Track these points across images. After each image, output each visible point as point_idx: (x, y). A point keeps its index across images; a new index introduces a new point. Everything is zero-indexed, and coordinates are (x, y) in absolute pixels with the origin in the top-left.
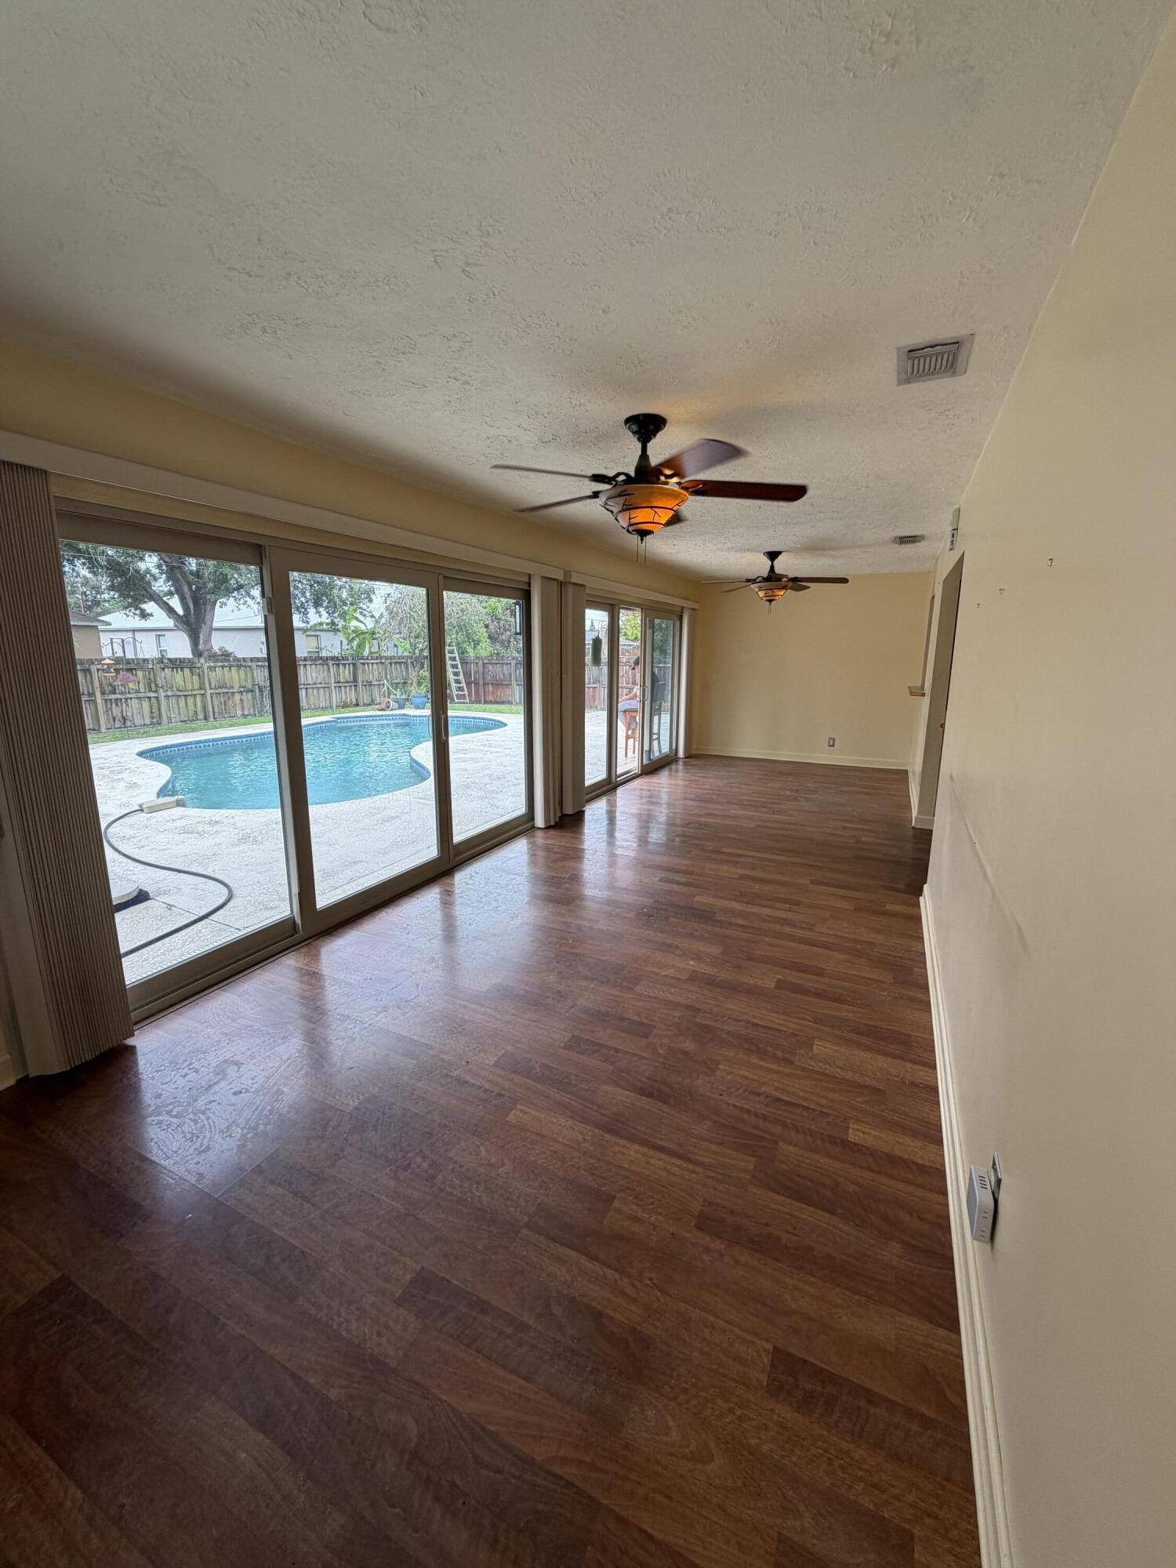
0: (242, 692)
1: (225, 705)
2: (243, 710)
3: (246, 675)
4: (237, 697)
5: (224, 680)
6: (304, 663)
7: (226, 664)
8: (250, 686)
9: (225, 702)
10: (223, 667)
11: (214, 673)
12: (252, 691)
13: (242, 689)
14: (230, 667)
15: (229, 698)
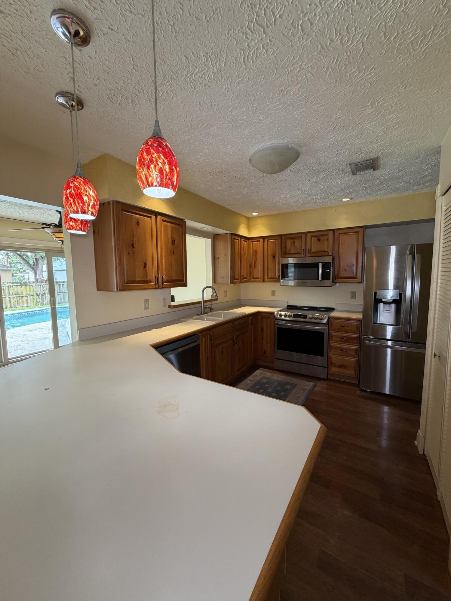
0: (27, 296)
1: (18, 302)
2: (27, 303)
3: (30, 289)
4: (25, 299)
5: (18, 291)
6: (63, 283)
7: (19, 284)
8: (31, 293)
9: (18, 300)
10: (17, 286)
11: (12, 289)
12: (33, 296)
13: (27, 295)
14: (21, 286)
15: (20, 299)
